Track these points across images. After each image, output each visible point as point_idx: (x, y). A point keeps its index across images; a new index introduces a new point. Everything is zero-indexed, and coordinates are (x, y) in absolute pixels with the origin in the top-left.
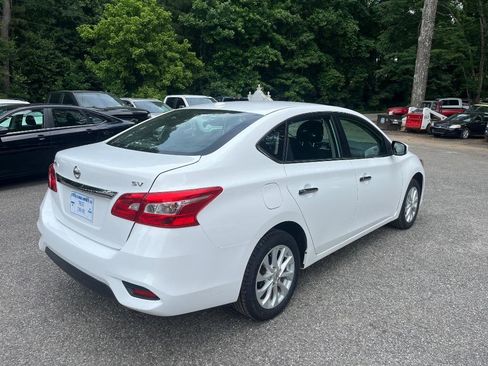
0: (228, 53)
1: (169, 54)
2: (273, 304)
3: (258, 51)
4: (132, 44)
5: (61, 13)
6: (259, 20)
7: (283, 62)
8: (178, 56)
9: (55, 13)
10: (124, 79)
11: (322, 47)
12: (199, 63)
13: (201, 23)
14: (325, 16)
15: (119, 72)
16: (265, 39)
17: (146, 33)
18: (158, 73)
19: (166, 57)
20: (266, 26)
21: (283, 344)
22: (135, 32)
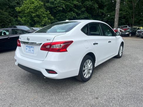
0: (61, 15)
1: (43, 15)
2: (87, 77)
3: (69, 14)
4: (32, 12)
5: (10, 4)
6: (69, 5)
7: (77, 17)
8: (46, 15)
9: (8, 4)
10: (30, 23)
11: (88, 12)
12: (52, 18)
13: (52, 6)
14: (89, 3)
15: (28, 21)
16: (71, 10)
17: (36, 9)
18: (40, 21)
19: (42, 16)
20: (71, 6)
21: (92, 87)
22: (33, 9)
